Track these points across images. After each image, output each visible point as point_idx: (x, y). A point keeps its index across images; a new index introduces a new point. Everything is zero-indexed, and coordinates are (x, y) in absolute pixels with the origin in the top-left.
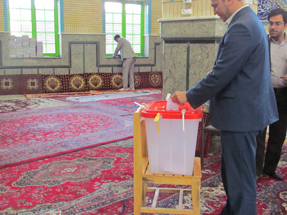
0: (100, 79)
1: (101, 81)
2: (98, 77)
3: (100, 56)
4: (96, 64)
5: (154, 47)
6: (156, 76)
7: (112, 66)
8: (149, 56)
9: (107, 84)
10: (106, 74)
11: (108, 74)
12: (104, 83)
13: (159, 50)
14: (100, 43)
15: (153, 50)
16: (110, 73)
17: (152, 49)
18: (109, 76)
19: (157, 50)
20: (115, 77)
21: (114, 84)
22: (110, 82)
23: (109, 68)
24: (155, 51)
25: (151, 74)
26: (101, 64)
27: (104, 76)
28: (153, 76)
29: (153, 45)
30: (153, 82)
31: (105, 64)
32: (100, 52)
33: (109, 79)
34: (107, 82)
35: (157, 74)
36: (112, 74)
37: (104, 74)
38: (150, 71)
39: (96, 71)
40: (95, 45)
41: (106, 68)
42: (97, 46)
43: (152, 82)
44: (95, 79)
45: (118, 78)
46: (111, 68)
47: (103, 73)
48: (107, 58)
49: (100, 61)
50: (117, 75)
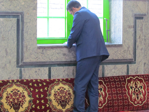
0: (26, 93)
1: (28, 99)
2: (21, 89)
3: (25, 43)
4: (15, 60)
5: (132, 24)
6: (139, 84)
7: (50, 65)
8: (124, 41)
9: (40, 104)
10: (37, 82)
11: (42, 82)
12: (34, 102)
13: (141, 30)
14: (26, 16)
15: (132, 30)
16: (45, 81)
17: (130, 27)
18: (43, 87)
19: (138, 29)
20: (56, 88)
21: (54, 103)
22: (46, 101)
23: (42, 69)
24: (135, 32)
25: (129, 81)
26: (26, 60)
27: (33, 86)
28: (132, 84)
29: (132, 20)
30: (133, 96)
31: (34, 60)
32: (25, 35)
33: (45, 93)
34: (40, 99)
35: (141, 81)
36: (50, 82)
37: (33, 83)
38: (125, 74)
39: (16, 77)
40: (15, 20)
41: (37, 69)
42: (18, 21)
43: (131, 96)
44: (16, 94)
45: (62, 92)
46: (47, 69)
47: (32, 81)
48: (40, 48)
49: (26, 55)
50: (61, 85)
